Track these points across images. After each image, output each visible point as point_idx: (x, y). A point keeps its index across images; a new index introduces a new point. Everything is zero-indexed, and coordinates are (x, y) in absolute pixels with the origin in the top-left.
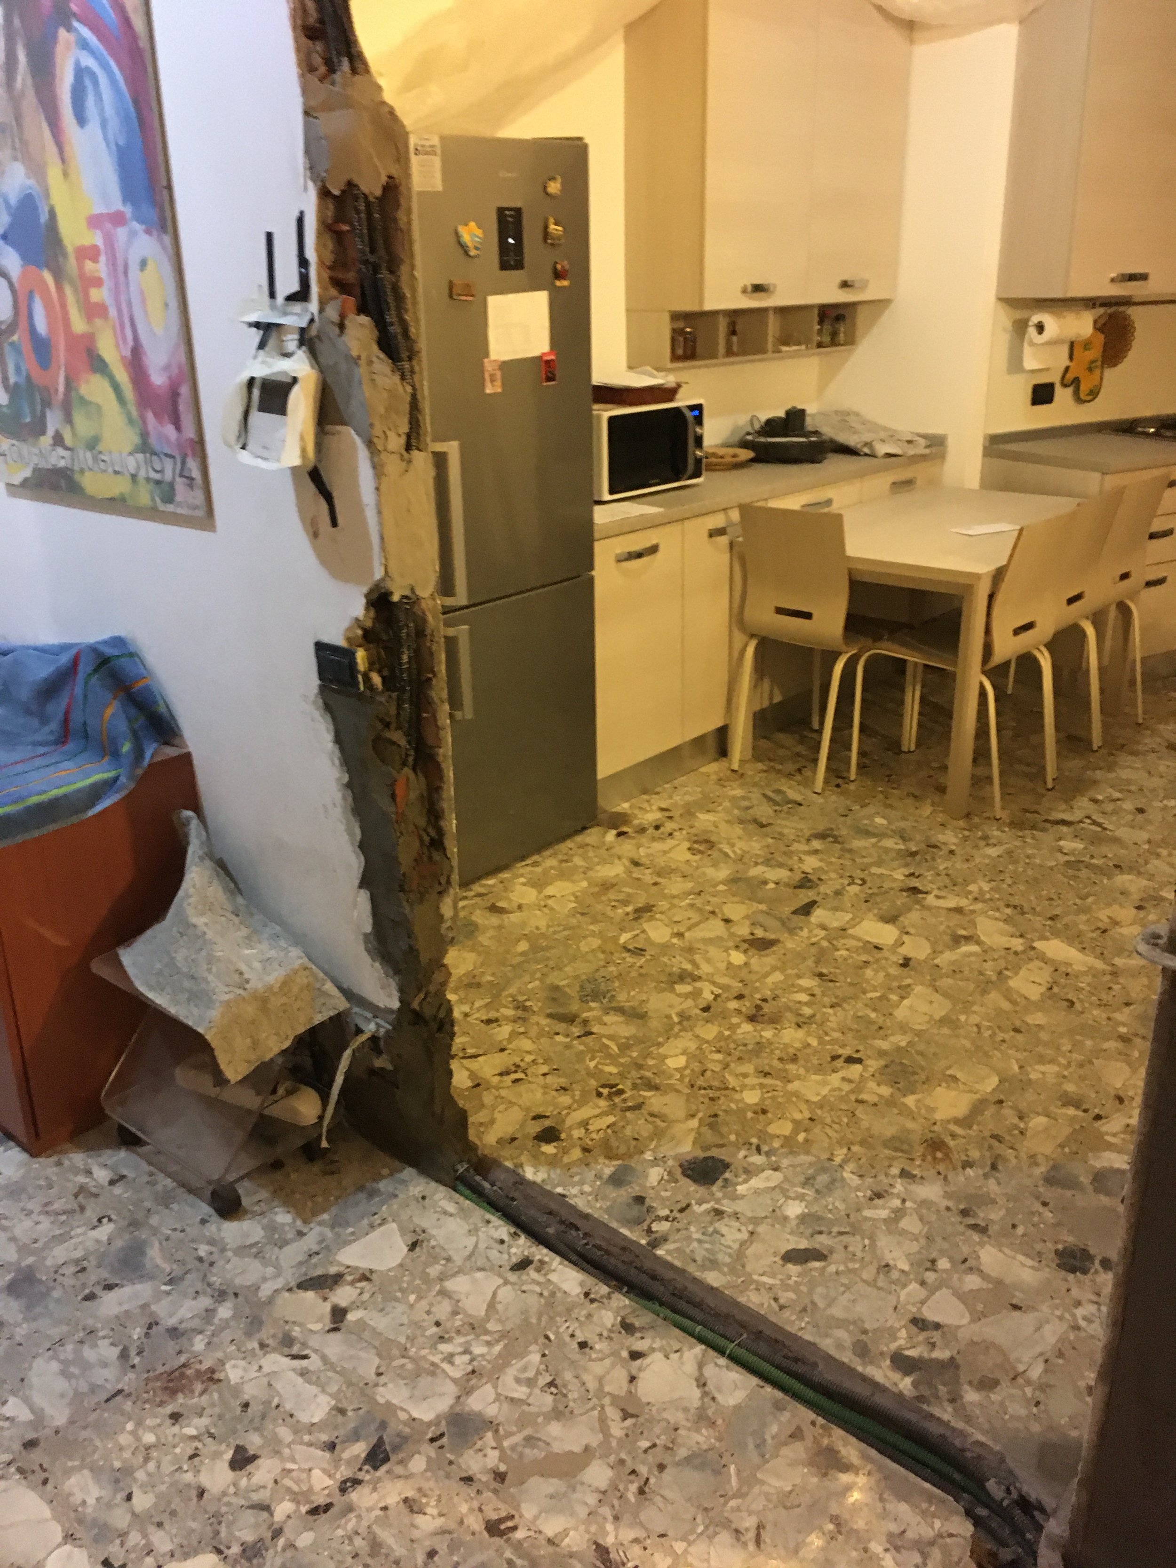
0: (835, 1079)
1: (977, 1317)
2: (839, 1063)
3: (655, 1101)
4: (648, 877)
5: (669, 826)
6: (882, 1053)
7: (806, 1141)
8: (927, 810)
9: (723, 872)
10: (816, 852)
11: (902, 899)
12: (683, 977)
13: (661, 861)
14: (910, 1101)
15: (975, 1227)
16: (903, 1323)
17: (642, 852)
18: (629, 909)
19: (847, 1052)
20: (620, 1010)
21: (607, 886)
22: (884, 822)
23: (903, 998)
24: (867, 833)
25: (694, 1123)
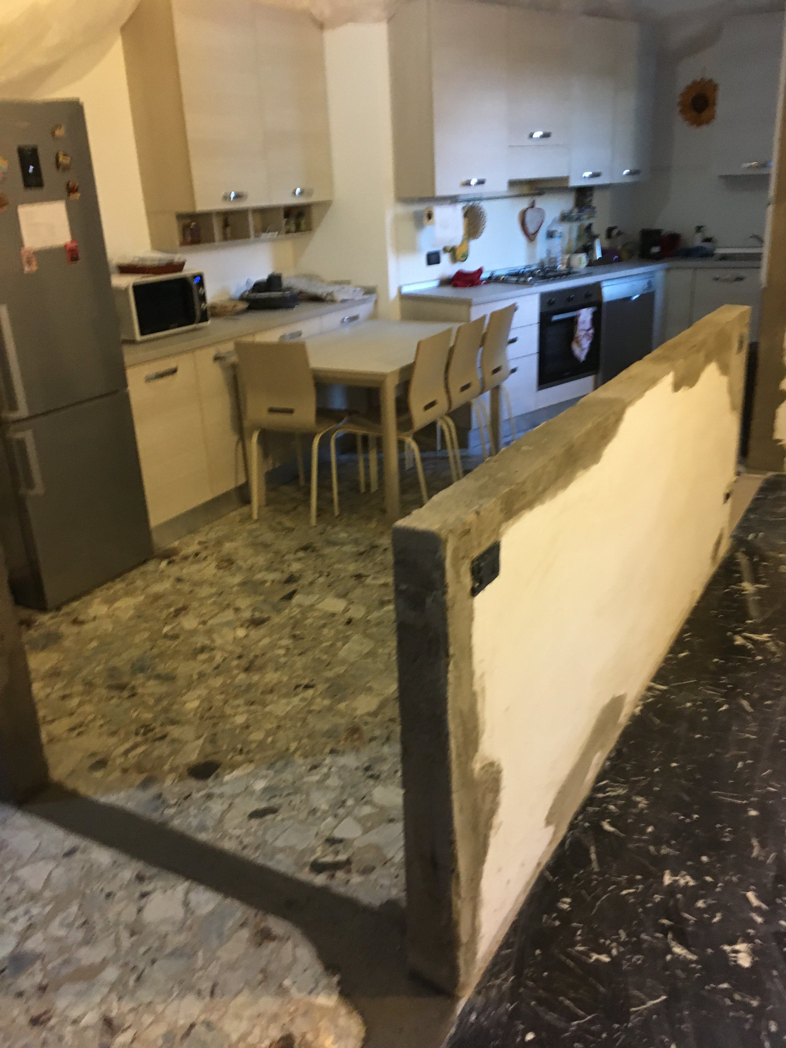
0: (296, 701)
1: (366, 831)
2: (300, 689)
3: (175, 732)
4: (186, 587)
5: (203, 554)
6: (327, 680)
7: (273, 742)
8: (373, 525)
9: (237, 579)
10: (299, 559)
11: (352, 582)
12: (203, 650)
13: (196, 578)
14: (342, 706)
15: (371, 777)
16: (320, 843)
17: (185, 571)
18: (172, 609)
19: (305, 682)
20: (158, 677)
21: (157, 597)
22: (346, 535)
23: (344, 645)
24: (334, 544)
25: (201, 741)
